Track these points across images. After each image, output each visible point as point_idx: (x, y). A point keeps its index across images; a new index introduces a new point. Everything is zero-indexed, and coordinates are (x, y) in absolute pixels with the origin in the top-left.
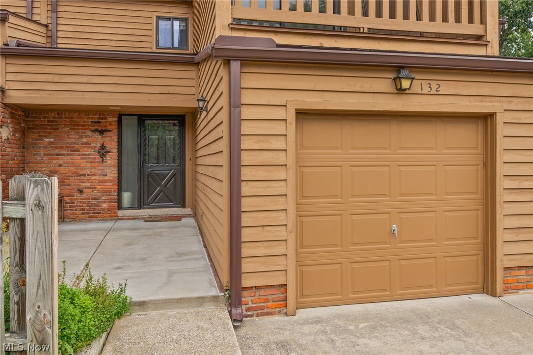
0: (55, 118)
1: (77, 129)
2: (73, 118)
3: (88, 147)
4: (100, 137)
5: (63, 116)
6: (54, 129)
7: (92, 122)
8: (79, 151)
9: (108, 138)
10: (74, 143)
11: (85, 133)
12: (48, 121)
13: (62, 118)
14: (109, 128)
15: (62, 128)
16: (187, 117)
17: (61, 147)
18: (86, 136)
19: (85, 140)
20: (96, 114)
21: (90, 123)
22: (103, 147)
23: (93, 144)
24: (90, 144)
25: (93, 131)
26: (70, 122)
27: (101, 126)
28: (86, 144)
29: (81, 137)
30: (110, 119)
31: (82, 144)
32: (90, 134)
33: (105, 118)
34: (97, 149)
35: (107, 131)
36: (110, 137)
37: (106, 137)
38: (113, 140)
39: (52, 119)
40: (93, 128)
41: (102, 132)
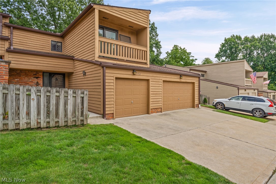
0: (19, 72)
1: (28, 77)
2: (26, 73)
3: (32, 83)
4: (36, 79)
5: (23, 72)
6: (19, 76)
7: (33, 74)
8: (29, 84)
9: (39, 80)
10: (27, 81)
11: (31, 78)
12: (17, 73)
13: (22, 73)
14: (40, 76)
15: (22, 76)
16: (66, 74)
17: (22, 82)
18: (31, 79)
19: (31, 80)
20: (35, 72)
21: (33, 75)
22: (37, 83)
23: (34, 82)
24: (33, 81)
25: (34, 77)
26: (25, 74)
27: (37, 76)
28: (31, 81)
29: (29, 79)
30: (40, 74)
31: (30, 81)
32: (33, 78)
33: (38, 73)
34: (35, 83)
35: (39, 77)
36: (40, 79)
37: (38, 79)
38: (41, 81)
39: (18, 73)
40: (34, 76)
41: (37, 78)
